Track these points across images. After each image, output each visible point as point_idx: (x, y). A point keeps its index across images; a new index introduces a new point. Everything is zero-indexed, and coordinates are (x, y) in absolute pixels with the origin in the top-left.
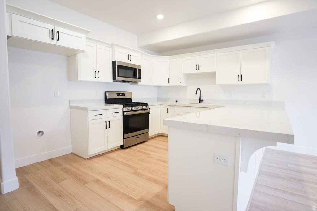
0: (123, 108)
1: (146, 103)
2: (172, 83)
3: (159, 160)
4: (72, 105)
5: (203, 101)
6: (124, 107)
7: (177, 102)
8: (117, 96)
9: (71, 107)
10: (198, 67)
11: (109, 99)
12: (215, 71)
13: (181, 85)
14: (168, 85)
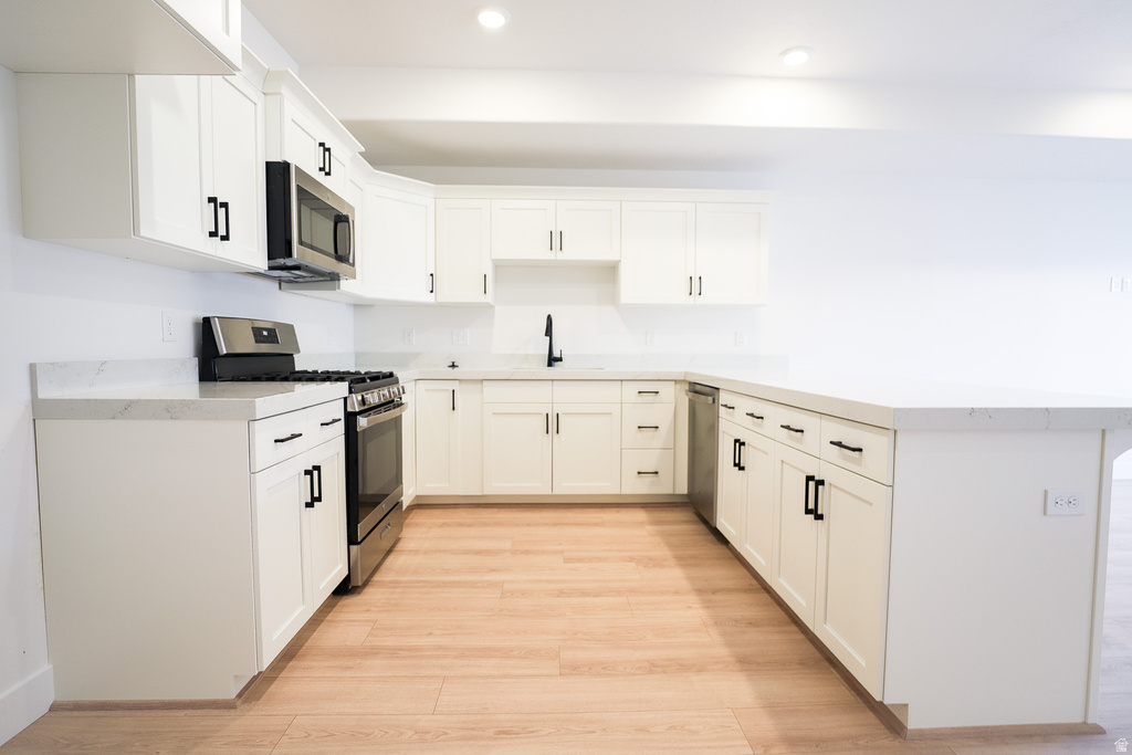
0: (345, 399)
1: (391, 375)
2: (446, 294)
3: (561, 593)
4: (47, 392)
5: (560, 359)
6: (350, 392)
7: (453, 366)
8: (257, 342)
9: (41, 410)
10: (556, 240)
11: (227, 355)
12: (616, 258)
13: (486, 301)
14: (430, 298)
